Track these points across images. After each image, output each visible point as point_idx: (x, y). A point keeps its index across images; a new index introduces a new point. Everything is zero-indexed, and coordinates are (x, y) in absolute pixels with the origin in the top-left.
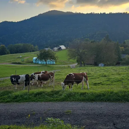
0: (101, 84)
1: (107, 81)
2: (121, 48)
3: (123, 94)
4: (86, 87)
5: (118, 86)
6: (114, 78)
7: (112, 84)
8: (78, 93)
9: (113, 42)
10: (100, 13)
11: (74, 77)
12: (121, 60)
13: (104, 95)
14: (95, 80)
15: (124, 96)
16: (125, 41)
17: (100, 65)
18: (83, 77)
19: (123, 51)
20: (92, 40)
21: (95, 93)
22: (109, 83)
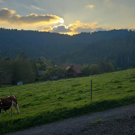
0: (31, 105)
1: (36, 100)
2: (37, 64)
3: (60, 112)
4: (16, 112)
5: (48, 104)
6: (41, 96)
7: (41, 103)
8: (10, 122)
9: (29, 59)
10: (11, 29)
11: (1, 103)
12: (39, 76)
13: (41, 117)
14: (22, 102)
15: (61, 113)
16: (40, 57)
17: (18, 84)
18: (13, 101)
19: (39, 67)
20: (6, 57)
21: (31, 117)
22: (38, 102)
